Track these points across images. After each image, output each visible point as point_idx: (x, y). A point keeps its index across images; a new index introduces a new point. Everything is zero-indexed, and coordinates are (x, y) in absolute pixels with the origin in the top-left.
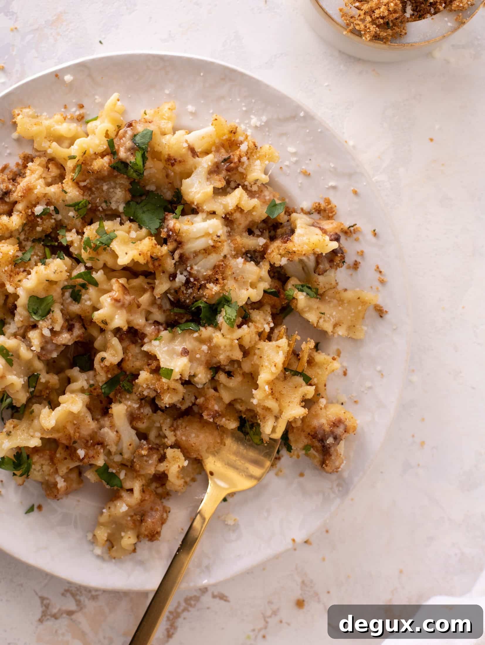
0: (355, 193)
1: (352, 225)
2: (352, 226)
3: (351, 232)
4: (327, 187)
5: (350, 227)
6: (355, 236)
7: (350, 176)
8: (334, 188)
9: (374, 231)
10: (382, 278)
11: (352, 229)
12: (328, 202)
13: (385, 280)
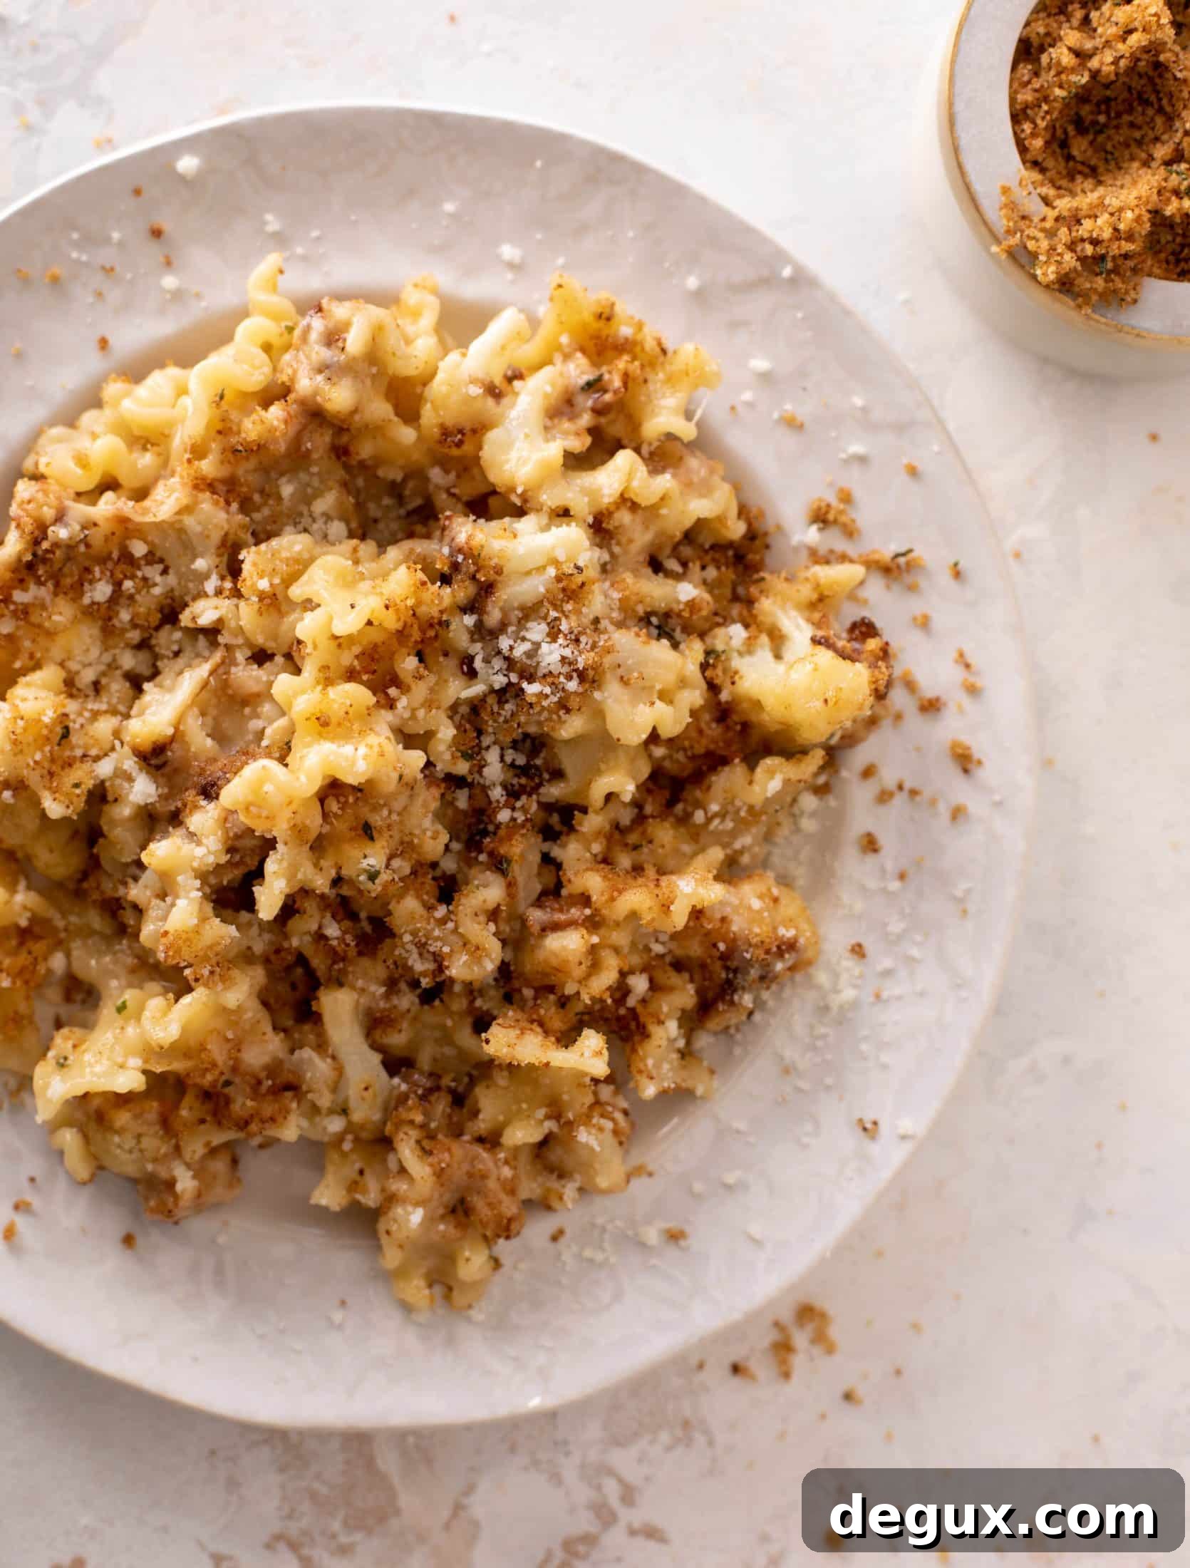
0: (913, 472)
1: (903, 550)
2: (903, 555)
3: (898, 567)
4: (843, 456)
5: (897, 556)
6: (908, 579)
7: (901, 428)
8: (862, 460)
9: (956, 565)
10: (972, 679)
11: (902, 560)
12: (846, 498)
13: (979, 684)
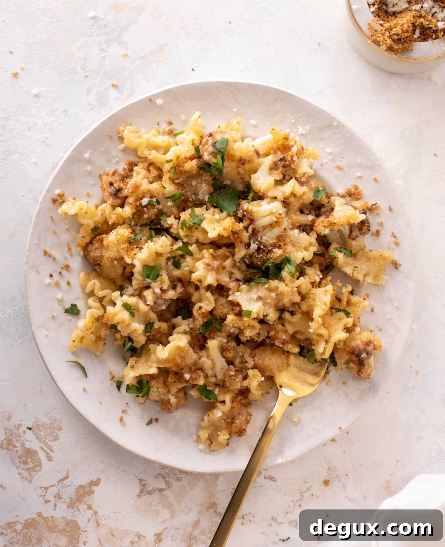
0: (376, 180)
1: (374, 204)
2: (374, 205)
3: (373, 209)
4: (355, 177)
5: (372, 205)
6: (376, 212)
7: (372, 168)
8: (360, 177)
9: (390, 207)
10: (397, 241)
11: (374, 206)
12: (356, 188)
13: (399, 242)
